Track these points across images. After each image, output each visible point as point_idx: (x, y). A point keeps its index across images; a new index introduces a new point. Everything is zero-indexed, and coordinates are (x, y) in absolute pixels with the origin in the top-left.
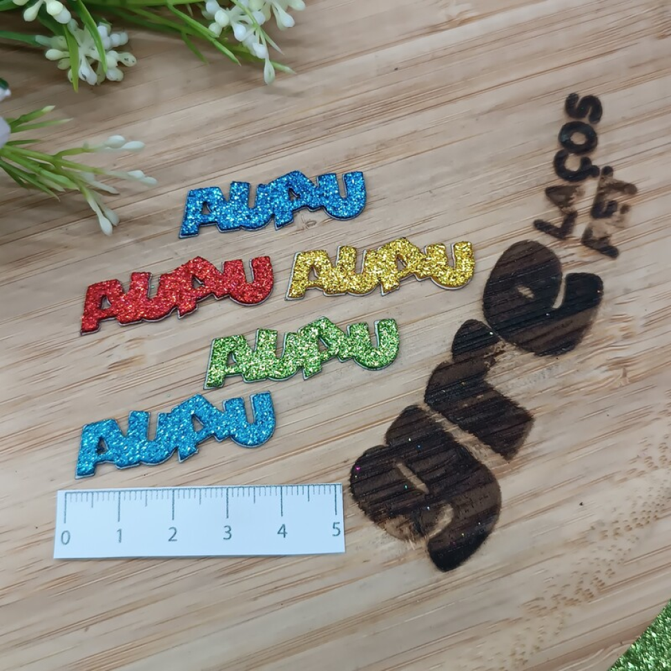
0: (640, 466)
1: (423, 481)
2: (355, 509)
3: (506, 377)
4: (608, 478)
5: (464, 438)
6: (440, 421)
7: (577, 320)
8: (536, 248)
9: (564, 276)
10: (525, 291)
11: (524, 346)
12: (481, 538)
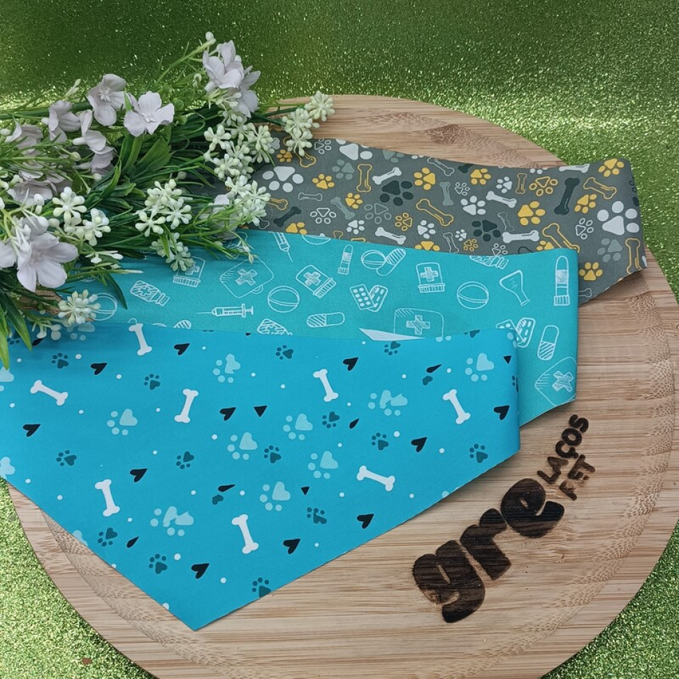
0: (558, 603)
1: (449, 577)
2: (412, 580)
3: (503, 541)
4: (540, 603)
5: (474, 563)
6: (464, 551)
7: (547, 524)
8: (536, 484)
9: (546, 500)
10: (524, 503)
11: (516, 529)
12: (469, 612)
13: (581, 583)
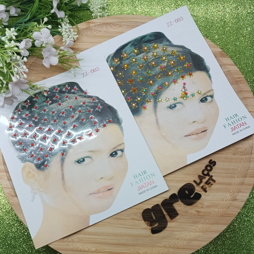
1: (155, 217)
2: (142, 217)
3: (177, 206)
4: (187, 230)
6: (162, 208)
8: (192, 185)
9: (195, 192)
10: (187, 192)
12: (161, 231)
13: (204, 224)
